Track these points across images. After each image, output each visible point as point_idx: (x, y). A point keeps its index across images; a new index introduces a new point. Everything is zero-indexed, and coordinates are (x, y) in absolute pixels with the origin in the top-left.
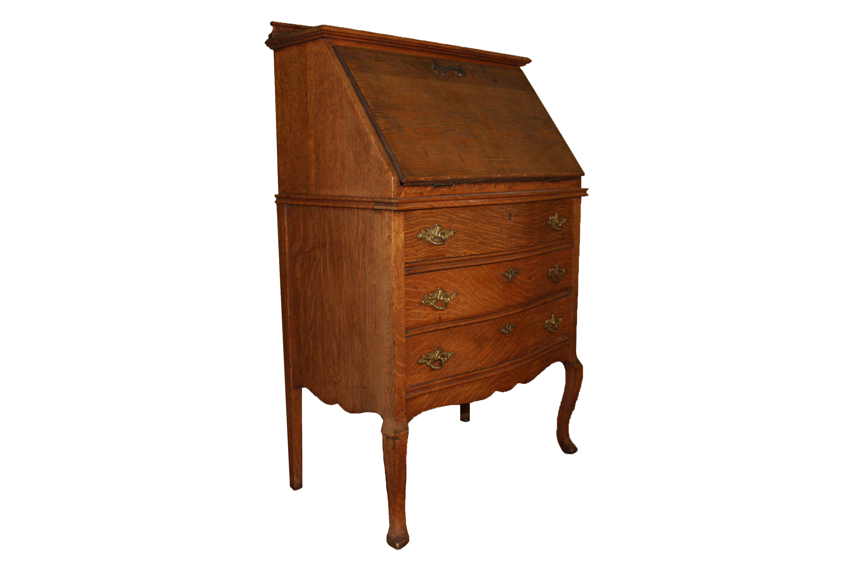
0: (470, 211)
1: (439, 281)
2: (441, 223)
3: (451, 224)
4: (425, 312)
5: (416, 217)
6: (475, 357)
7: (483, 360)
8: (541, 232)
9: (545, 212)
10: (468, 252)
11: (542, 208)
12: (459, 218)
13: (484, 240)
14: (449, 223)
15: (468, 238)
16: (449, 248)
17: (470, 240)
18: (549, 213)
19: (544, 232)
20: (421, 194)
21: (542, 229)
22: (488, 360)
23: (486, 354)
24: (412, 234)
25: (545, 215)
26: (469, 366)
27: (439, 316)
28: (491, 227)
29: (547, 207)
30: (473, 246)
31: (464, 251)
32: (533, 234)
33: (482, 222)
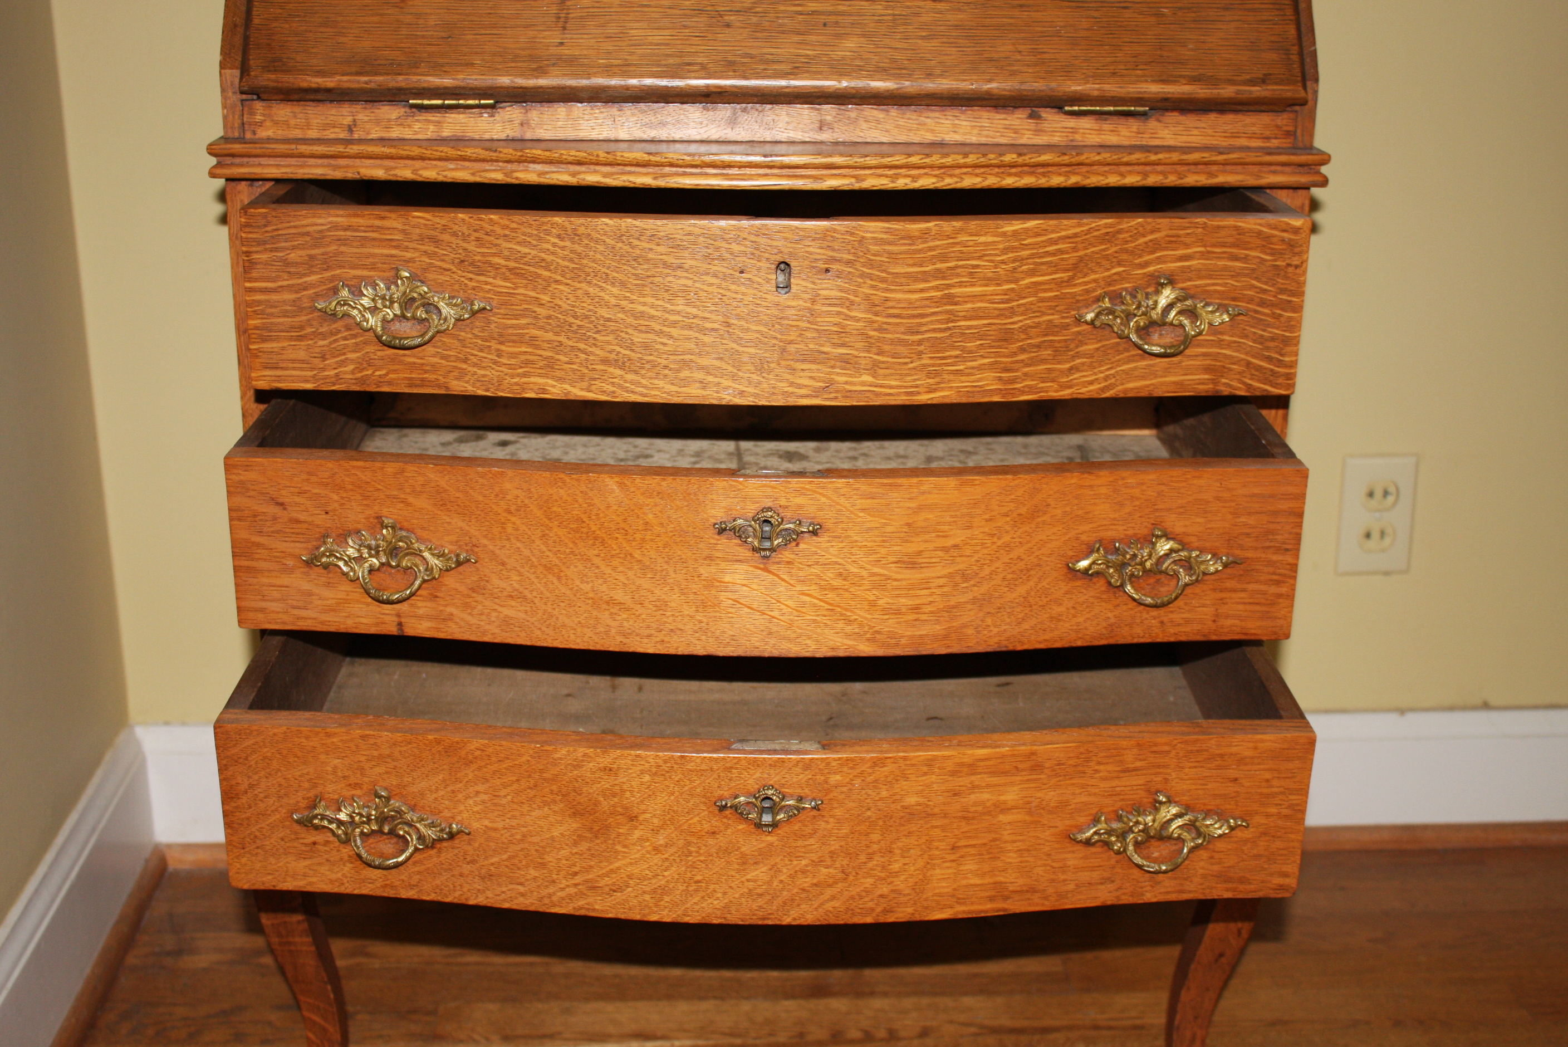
0: (559, 237)
1: (388, 497)
2: (425, 270)
3: (471, 276)
4: (327, 593)
5: (308, 239)
6: (576, 869)
7: (620, 890)
8: (1022, 350)
9: (1056, 268)
10: (554, 386)
11: (1025, 253)
12: (507, 259)
13: (632, 350)
14: (460, 272)
15: (550, 336)
16: (465, 361)
17: (561, 343)
18: (1093, 277)
19: (1047, 353)
20: (350, 129)
21: (1031, 338)
22: (647, 897)
23: (635, 870)
24: (294, 296)
25: (1060, 284)
26: (545, 892)
27: (396, 619)
28: (668, 306)
29: (1075, 249)
30: (574, 367)
31: (532, 379)
32: (947, 354)
33: (623, 284)
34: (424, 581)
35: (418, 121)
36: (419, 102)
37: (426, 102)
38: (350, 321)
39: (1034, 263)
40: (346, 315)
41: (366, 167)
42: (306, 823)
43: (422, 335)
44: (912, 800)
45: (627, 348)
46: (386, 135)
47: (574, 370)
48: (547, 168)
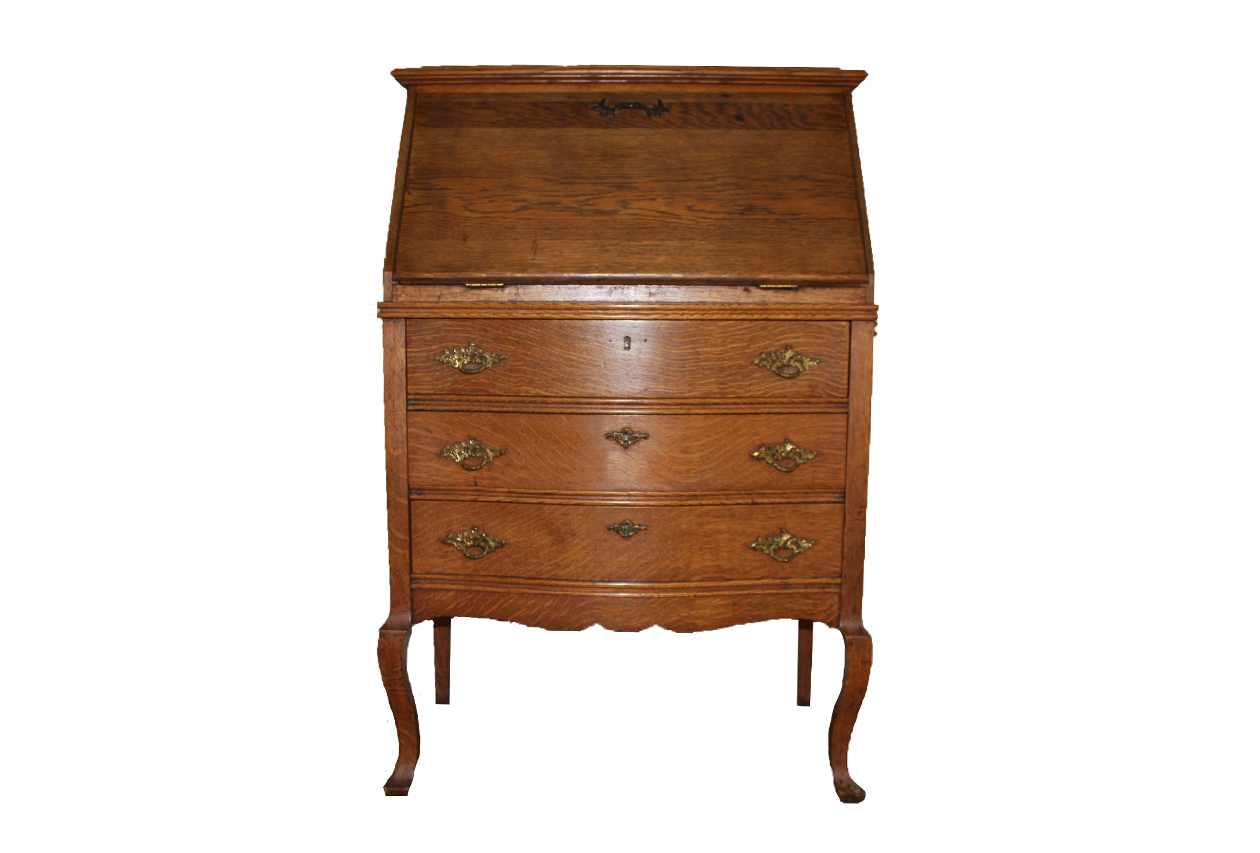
3: (499, 344)
4: (446, 469)
5: (433, 330)
6: (551, 558)
7: (569, 566)
8: (729, 375)
9: (742, 341)
10: (532, 391)
11: (729, 334)
12: (514, 337)
13: (565, 375)
14: (495, 343)
15: (531, 369)
16: (496, 380)
17: (535, 372)
18: (758, 345)
19: (739, 377)
20: (439, 297)
21: (732, 370)
22: (579, 570)
23: (574, 557)
24: (427, 354)
25: (743, 347)
26: (538, 569)
27: (473, 480)
28: (580, 355)
29: (749, 333)
30: (541, 382)
31: (523, 388)
32: (697, 376)
33: (561, 347)
34: (486, 462)
35: (469, 293)
36: (470, 285)
37: (473, 285)
38: (449, 364)
39: (733, 339)
40: (448, 362)
41: (446, 313)
42: (444, 543)
43: (479, 369)
44: (684, 527)
45: (563, 374)
46: (454, 300)
47: (541, 384)
48: (526, 311)
